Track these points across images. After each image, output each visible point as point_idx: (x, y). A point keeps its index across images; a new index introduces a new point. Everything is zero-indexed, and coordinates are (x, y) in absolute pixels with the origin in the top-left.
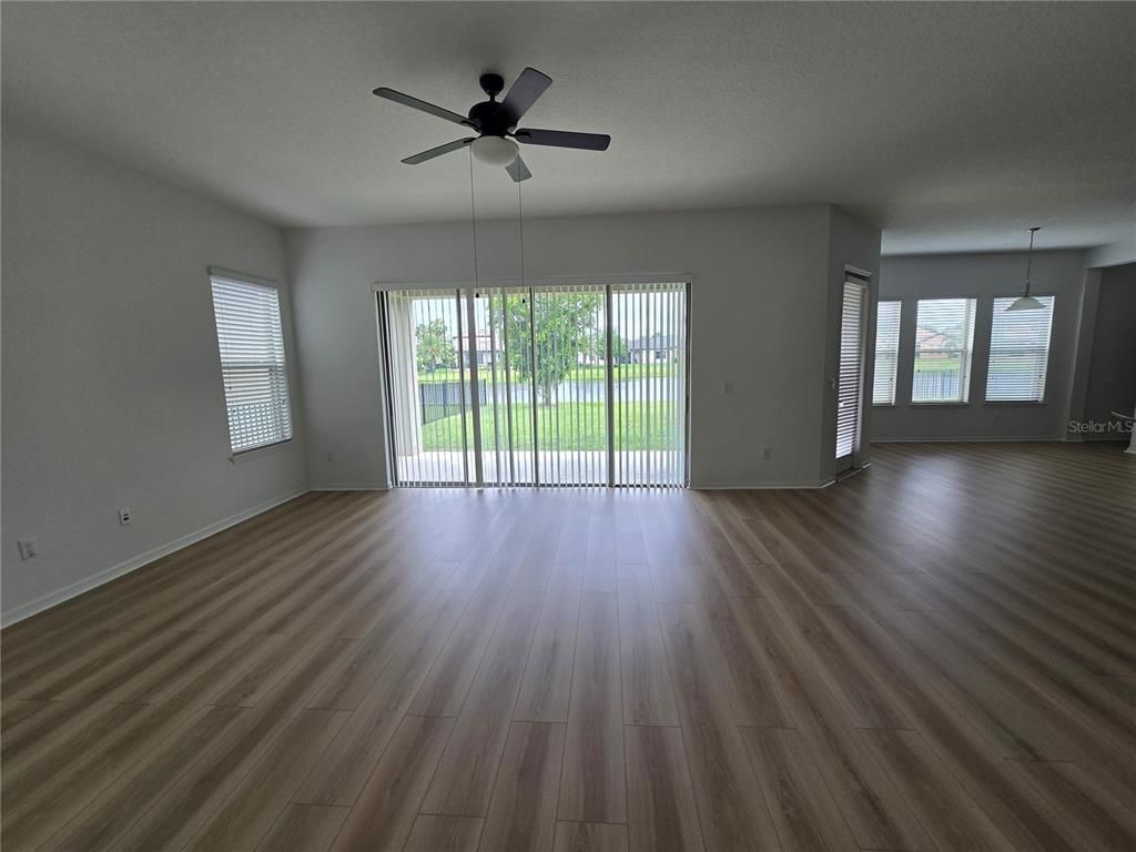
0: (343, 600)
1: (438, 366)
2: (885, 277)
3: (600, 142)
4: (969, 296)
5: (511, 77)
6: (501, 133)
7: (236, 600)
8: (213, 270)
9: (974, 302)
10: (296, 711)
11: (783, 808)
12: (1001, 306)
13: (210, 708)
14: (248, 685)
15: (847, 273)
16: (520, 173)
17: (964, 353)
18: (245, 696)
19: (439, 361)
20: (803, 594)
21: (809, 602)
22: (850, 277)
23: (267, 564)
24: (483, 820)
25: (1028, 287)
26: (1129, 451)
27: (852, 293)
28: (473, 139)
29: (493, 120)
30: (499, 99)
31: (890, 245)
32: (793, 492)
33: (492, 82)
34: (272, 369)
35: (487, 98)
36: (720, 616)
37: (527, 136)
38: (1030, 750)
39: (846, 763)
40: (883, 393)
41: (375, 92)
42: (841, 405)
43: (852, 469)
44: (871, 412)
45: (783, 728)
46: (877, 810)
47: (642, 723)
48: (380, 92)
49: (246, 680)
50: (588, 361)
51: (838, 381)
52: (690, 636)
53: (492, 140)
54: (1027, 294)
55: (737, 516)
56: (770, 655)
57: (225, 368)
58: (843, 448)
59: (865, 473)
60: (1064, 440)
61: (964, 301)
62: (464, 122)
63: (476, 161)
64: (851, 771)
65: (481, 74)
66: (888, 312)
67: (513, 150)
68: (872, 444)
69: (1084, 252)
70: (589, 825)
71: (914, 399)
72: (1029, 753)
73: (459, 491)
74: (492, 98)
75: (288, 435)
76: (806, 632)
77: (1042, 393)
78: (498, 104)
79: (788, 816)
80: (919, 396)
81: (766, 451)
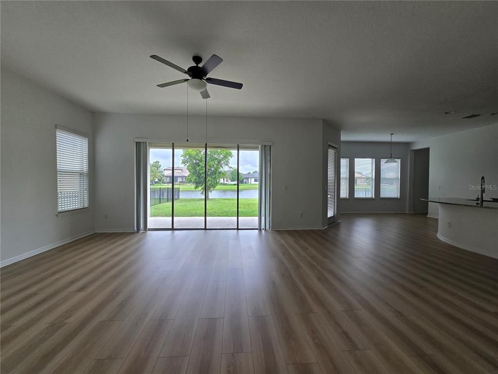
0: (115, 277)
1: (156, 182)
2: (343, 148)
3: (239, 86)
4: (372, 158)
5: (206, 58)
6: (201, 78)
7: (58, 279)
8: (58, 126)
9: (374, 160)
10: (94, 323)
11: (314, 340)
12: (383, 161)
13: (47, 325)
14: (69, 314)
15: (329, 145)
16: (206, 95)
17: (372, 179)
18: (67, 318)
19: (157, 180)
20: (318, 267)
21: (320, 269)
22: (330, 147)
23: (74, 263)
24: (188, 357)
25: (391, 154)
26: (428, 216)
27: (331, 153)
28: (188, 80)
29: (197, 73)
30: (200, 65)
31: (344, 137)
32: (312, 231)
33: (197, 59)
34: (81, 174)
35: (196, 65)
36: (285, 275)
37: (210, 80)
38: (400, 313)
39: (336, 323)
40: (344, 193)
41: (150, 57)
42: (329, 196)
43: (334, 222)
44: (340, 201)
45: (312, 313)
46: (348, 337)
47: (256, 315)
48: (153, 57)
49: (66, 312)
50: (225, 182)
51: (327, 187)
52: (274, 283)
53: (196, 81)
54: (391, 157)
55: (291, 240)
56: (306, 288)
57: (59, 172)
58: (330, 214)
59: (339, 224)
60: (407, 212)
61: (371, 159)
62: (185, 72)
63: (190, 89)
64: (338, 325)
65: (193, 56)
66: (344, 162)
67: (205, 86)
68: (341, 214)
69: (408, 144)
70: (236, 354)
71: (355, 196)
72: (400, 314)
73: (170, 232)
74: (197, 65)
75: (86, 205)
76: (319, 279)
77: (399, 195)
78: (200, 67)
79: (315, 343)
80: (358, 195)
81: (301, 214)
